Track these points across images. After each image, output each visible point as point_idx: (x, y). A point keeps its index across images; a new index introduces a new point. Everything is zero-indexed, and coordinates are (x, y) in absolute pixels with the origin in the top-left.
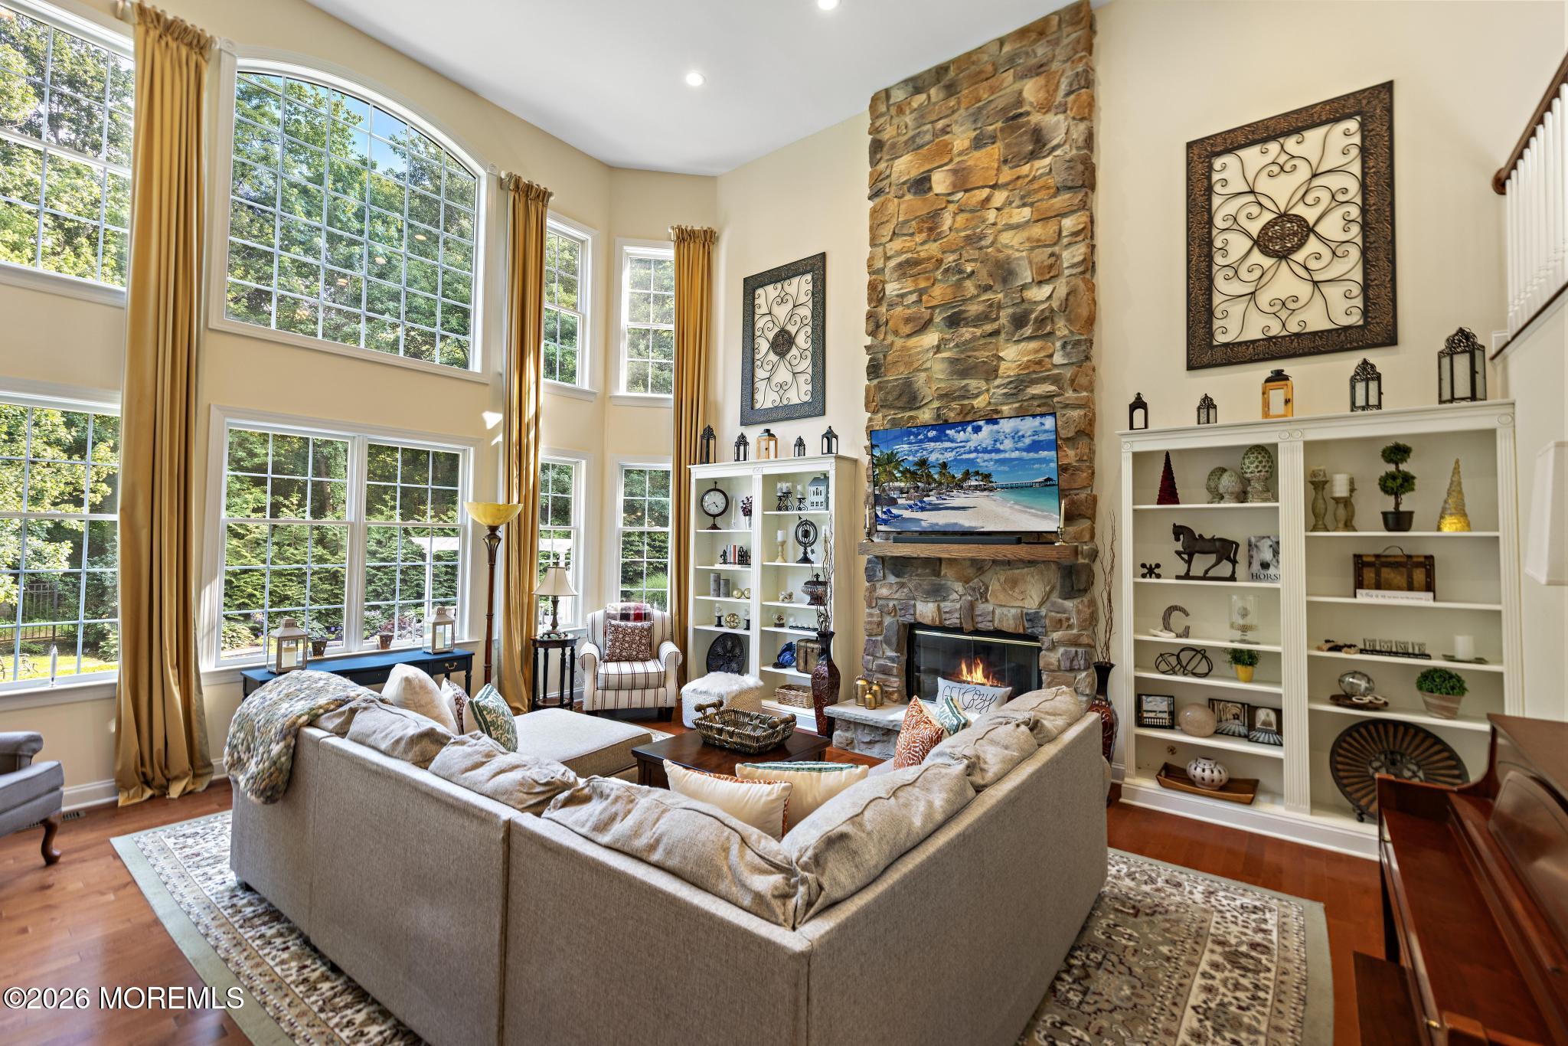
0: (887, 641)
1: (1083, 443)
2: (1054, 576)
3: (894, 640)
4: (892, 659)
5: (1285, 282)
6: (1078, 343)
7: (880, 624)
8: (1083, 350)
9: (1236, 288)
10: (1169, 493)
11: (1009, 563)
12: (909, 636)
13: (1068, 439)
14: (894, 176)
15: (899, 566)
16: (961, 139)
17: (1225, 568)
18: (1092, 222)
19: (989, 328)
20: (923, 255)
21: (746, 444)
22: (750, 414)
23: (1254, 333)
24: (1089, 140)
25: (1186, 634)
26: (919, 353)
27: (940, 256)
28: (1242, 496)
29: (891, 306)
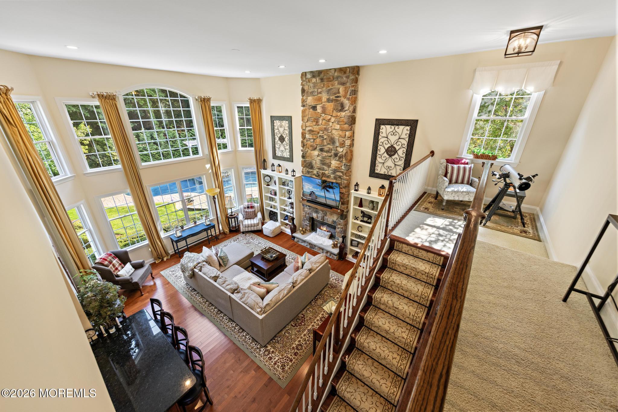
0: (307, 219)
1: (348, 189)
2: (339, 215)
3: (308, 220)
4: (308, 223)
6: (347, 165)
7: (305, 216)
8: (349, 167)
9: (381, 160)
10: (361, 205)
12: (312, 220)
13: (343, 187)
14: (307, 103)
16: (325, 97)
17: (369, 221)
18: (354, 133)
19: (329, 154)
20: (315, 130)
21: (274, 166)
22: (275, 157)
23: (382, 172)
24: (354, 111)
25: (361, 231)
26: (313, 156)
27: (319, 131)
29: (307, 141)
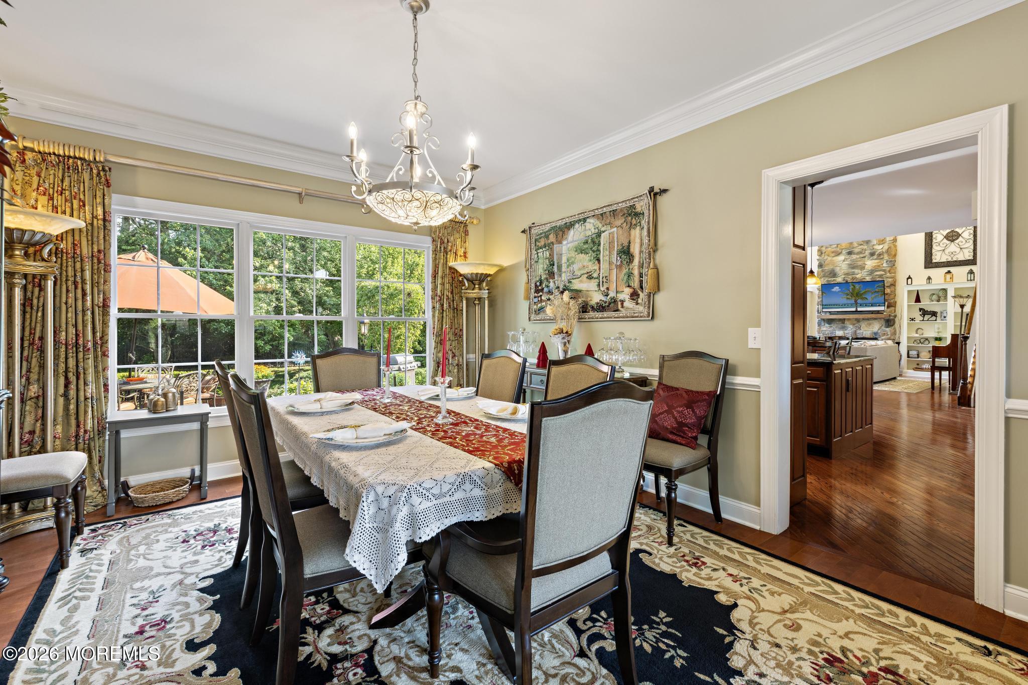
1: (892, 288)
2: (883, 322)
5: (953, 247)
6: (891, 261)
8: (892, 263)
9: (939, 248)
10: (918, 300)
11: (868, 319)
15: (830, 321)
17: (934, 318)
19: (862, 256)
23: (943, 260)
25: (922, 334)
26: (837, 262)
28: (938, 301)
